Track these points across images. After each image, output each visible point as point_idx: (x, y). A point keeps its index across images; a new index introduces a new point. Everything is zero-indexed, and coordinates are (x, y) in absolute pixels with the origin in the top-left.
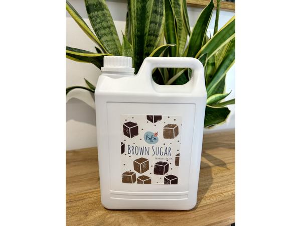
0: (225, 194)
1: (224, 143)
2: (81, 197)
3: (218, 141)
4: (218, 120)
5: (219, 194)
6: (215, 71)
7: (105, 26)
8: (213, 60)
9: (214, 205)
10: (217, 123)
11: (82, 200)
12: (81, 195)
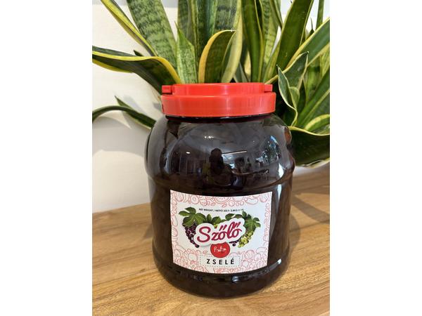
6: (321, 79)
7: (153, 19)
8: (316, 63)
11: (140, 286)
12: (135, 278)
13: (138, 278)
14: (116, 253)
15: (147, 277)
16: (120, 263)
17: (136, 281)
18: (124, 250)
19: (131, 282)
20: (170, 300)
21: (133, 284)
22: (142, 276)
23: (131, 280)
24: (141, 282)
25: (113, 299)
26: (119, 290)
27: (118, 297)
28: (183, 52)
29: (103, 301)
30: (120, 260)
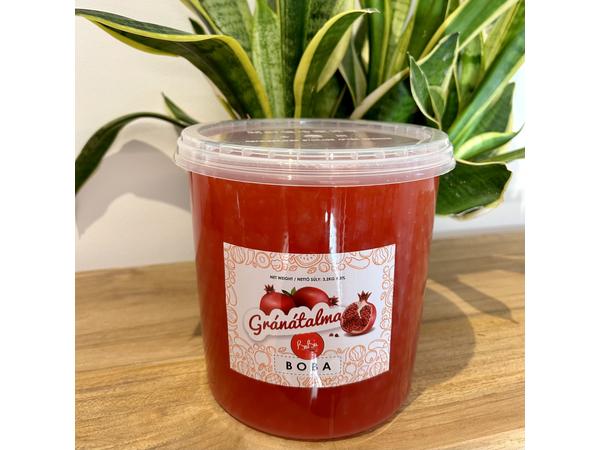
0: (501, 380)
2: (151, 374)
4: (484, 195)
5: (485, 378)
6: (482, 75)
8: (475, 50)
9: (473, 404)
10: (485, 205)
11: (153, 379)
12: (150, 368)
13: (154, 367)
14: (130, 329)
15: (166, 368)
16: (133, 344)
17: (149, 371)
18: (143, 326)
19: (143, 372)
20: (194, 402)
21: (144, 375)
22: (160, 366)
23: (142, 369)
24: (156, 374)
25: (111, 392)
26: (121, 381)
27: (118, 391)
28: (264, 30)
29: (94, 394)
30: (132, 341)
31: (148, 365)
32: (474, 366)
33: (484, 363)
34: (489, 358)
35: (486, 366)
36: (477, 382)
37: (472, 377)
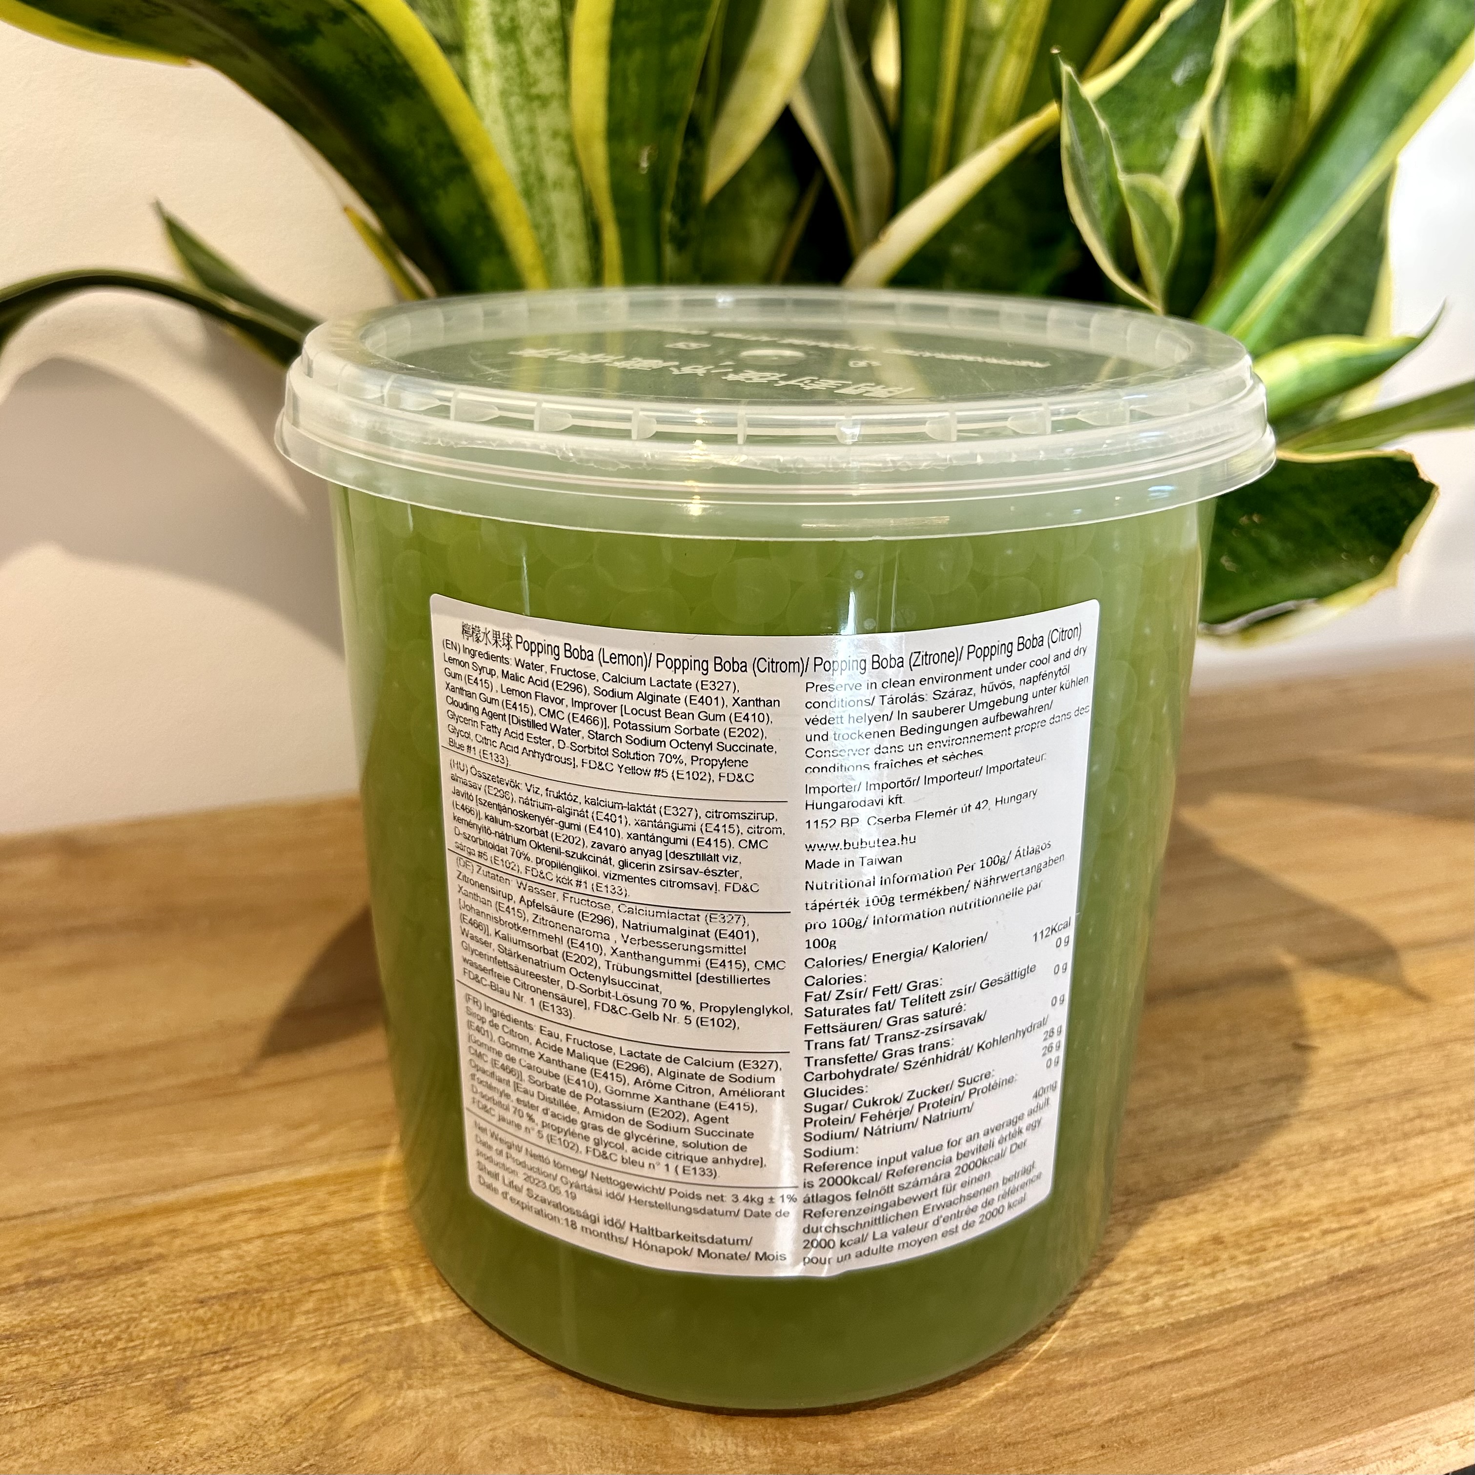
0: (1386, 1216)
1: (1376, 771)
3: (1327, 753)
4: (1324, 562)
5: (1333, 1211)
6: (1300, 137)
8: (1277, 46)
9: (1294, 1311)
10: (1322, 595)
13: (142, 1216)
17: (125, 1232)
21: (105, 1250)
23: (95, 1227)
27: (6, 1316)
31: (118, 1209)
32: (1291, 1167)
33: (1324, 1150)
34: (1341, 1133)
35: (1329, 1164)
36: (1304, 1226)
37: (1284, 1210)
